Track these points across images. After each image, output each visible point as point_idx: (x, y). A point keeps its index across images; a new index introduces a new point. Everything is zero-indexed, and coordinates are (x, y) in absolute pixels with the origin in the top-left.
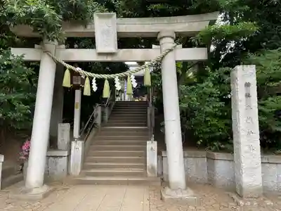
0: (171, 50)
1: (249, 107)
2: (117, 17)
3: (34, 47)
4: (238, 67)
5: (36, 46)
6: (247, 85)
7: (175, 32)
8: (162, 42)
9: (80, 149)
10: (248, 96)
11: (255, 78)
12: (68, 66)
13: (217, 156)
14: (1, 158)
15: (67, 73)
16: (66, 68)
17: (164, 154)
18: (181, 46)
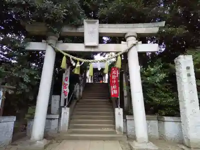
0: (135, 45)
1: (190, 83)
2: (99, 23)
3: (41, 41)
4: (181, 56)
5: (43, 41)
6: (188, 68)
7: (137, 34)
8: (128, 40)
9: (68, 113)
10: (189, 75)
11: (192, 64)
12: (65, 54)
13: (166, 118)
14: (14, 118)
15: (64, 59)
16: (63, 55)
17: (128, 117)
18: (141, 42)
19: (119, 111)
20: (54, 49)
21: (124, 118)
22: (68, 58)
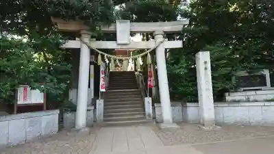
0: (162, 42)
1: (206, 74)
2: (131, 22)
3: (75, 40)
4: (200, 53)
5: (77, 39)
6: (206, 63)
7: (164, 31)
8: (156, 37)
10: (206, 69)
12: (100, 52)
13: (188, 104)
14: (58, 111)
15: (100, 57)
16: (98, 53)
17: (155, 105)
18: (167, 39)
19: (148, 100)
20: (89, 47)
21: (153, 105)
22: (103, 56)
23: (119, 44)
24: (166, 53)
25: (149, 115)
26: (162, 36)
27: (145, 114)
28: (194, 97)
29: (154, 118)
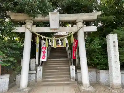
0: (82, 27)
1: (115, 51)
2: (59, 13)
4: (110, 35)
5: (23, 26)
6: (114, 42)
7: (83, 20)
8: (77, 24)
9: (41, 70)
10: (114, 46)
11: (117, 39)
13: (101, 71)
15: (38, 38)
16: (37, 35)
17: (78, 71)
18: (86, 25)
19: (73, 68)
20: (31, 31)
23: (51, 29)
24: (85, 35)
25: (73, 78)
26: (82, 23)
27: (70, 77)
28: (105, 66)
29: (77, 80)
